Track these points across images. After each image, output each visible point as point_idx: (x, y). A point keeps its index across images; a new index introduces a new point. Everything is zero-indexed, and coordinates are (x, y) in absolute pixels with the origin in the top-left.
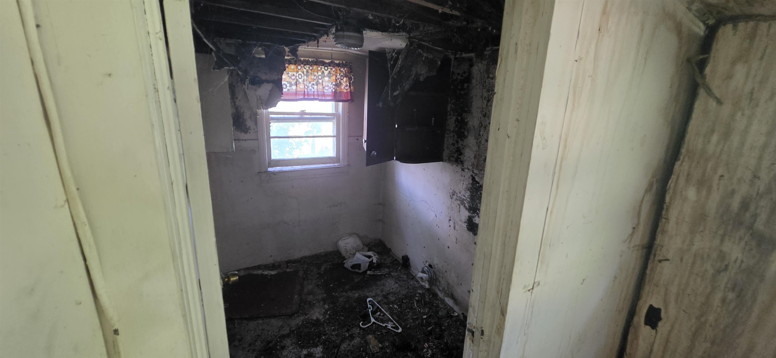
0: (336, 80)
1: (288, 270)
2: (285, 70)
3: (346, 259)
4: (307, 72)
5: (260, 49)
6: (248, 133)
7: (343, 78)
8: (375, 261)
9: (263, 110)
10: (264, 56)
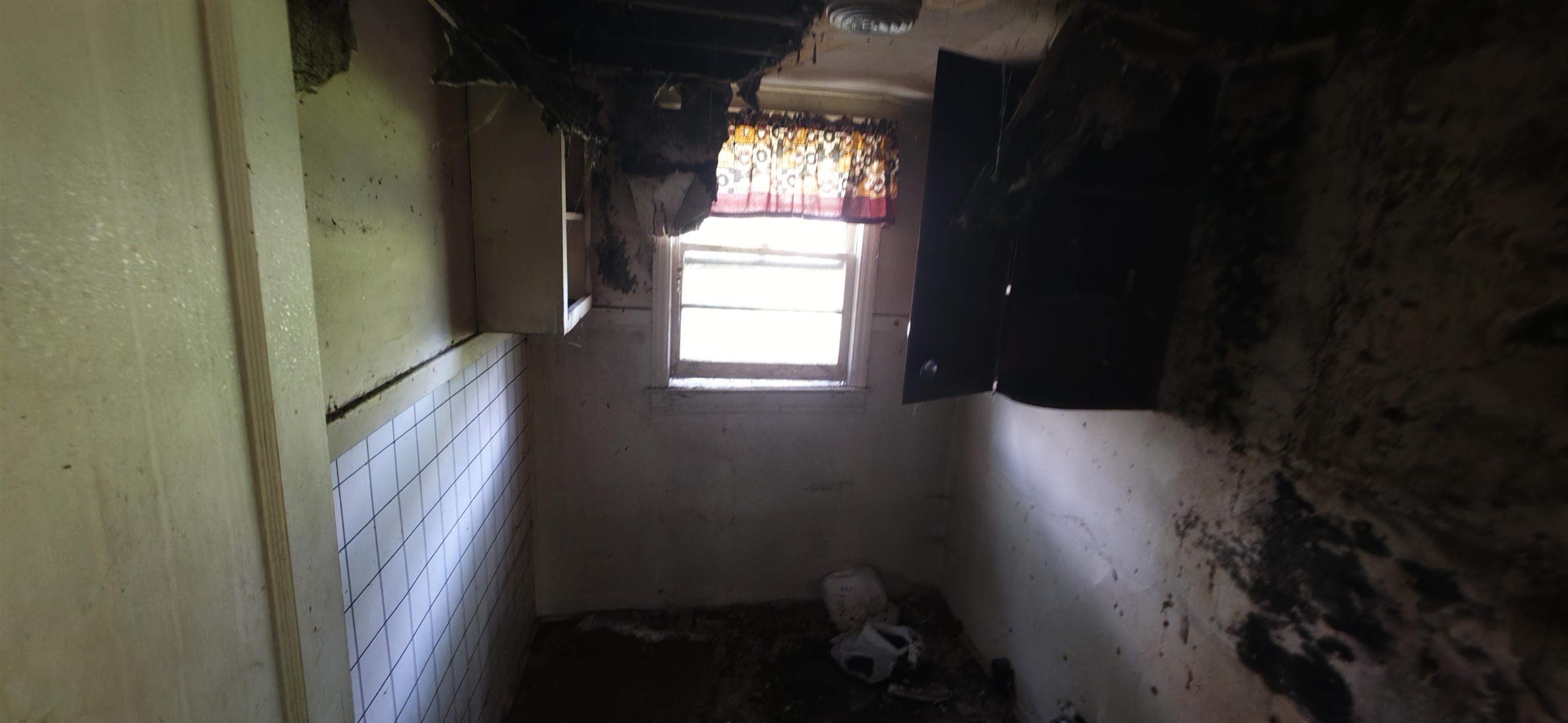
0: (853, 167)
1: (692, 637)
2: (726, 139)
3: (837, 633)
4: (781, 144)
5: (672, 89)
6: (631, 293)
7: (872, 162)
8: (913, 658)
9: (667, 236)
10: (678, 106)
